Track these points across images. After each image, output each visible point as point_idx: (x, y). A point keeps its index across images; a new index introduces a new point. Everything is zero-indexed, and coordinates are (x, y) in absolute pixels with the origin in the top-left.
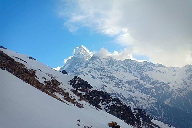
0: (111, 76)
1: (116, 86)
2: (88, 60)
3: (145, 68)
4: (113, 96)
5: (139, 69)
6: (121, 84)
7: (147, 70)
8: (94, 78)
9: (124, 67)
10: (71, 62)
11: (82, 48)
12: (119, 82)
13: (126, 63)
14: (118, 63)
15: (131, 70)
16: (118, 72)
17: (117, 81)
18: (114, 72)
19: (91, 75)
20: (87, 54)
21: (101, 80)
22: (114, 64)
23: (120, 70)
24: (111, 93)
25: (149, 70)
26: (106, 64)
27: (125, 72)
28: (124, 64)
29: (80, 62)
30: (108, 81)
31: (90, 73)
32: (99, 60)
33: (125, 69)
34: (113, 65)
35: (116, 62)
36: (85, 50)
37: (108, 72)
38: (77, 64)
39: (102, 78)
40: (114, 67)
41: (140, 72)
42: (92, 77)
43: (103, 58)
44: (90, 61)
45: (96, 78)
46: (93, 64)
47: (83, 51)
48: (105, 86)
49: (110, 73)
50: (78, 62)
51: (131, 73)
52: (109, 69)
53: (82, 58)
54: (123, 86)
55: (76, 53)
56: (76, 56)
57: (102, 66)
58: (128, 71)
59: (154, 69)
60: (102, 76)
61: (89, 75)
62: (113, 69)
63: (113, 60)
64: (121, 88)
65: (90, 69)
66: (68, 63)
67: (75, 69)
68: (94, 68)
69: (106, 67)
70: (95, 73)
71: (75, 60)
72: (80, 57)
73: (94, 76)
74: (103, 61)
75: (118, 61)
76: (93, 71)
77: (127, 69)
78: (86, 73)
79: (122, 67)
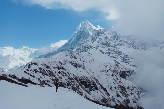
0: (117, 51)
1: (124, 62)
2: (92, 34)
3: (149, 44)
4: (128, 74)
5: (143, 45)
6: (127, 59)
7: (151, 46)
8: (103, 53)
9: (128, 42)
10: (77, 36)
11: (88, 23)
12: (125, 56)
13: (130, 39)
14: (122, 38)
15: (135, 45)
16: (122, 46)
17: (123, 56)
18: (118, 47)
19: (100, 50)
20: (92, 29)
21: (109, 55)
22: (119, 39)
23: (124, 44)
24: (126, 70)
25: (153, 46)
26: (111, 39)
27: (129, 47)
28: (128, 39)
29: (85, 36)
30: (115, 56)
31: (98, 48)
32: (105, 35)
33: (129, 44)
34: (117, 40)
35: (120, 37)
36: (90, 25)
37: (113, 46)
38: (82, 38)
39: (109, 53)
40: (118, 42)
41: (144, 48)
42: (101, 52)
43: (108, 33)
44: (96, 35)
45: (104, 53)
46: (100, 39)
47: (88, 26)
48: (117, 62)
49: (115, 47)
50: (83, 36)
51: (135, 48)
52: (114, 44)
53: (87, 32)
54: (129, 61)
55: (82, 28)
56: (82, 31)
57: (107, 41)
58: (131, 46)
59: (157, 45)
60: (110, 51)
61: (98, 50)
62: (118, 44)
63: (118, 35)
64: (129, 63)
65: (98, 44)
66: (75, 37)
67: (82, 43)
68: (101, 42)
69: (111, 42)
70: (103, 48)
71: (81, 34)
72: (86, 32)
73: (102, 50)
74: (108, 36)
75: (122, 36)
76: (101, 46)
77: (130, 44)
78: (95, 48)
79: (126, 42)
